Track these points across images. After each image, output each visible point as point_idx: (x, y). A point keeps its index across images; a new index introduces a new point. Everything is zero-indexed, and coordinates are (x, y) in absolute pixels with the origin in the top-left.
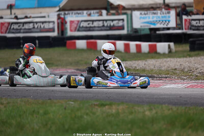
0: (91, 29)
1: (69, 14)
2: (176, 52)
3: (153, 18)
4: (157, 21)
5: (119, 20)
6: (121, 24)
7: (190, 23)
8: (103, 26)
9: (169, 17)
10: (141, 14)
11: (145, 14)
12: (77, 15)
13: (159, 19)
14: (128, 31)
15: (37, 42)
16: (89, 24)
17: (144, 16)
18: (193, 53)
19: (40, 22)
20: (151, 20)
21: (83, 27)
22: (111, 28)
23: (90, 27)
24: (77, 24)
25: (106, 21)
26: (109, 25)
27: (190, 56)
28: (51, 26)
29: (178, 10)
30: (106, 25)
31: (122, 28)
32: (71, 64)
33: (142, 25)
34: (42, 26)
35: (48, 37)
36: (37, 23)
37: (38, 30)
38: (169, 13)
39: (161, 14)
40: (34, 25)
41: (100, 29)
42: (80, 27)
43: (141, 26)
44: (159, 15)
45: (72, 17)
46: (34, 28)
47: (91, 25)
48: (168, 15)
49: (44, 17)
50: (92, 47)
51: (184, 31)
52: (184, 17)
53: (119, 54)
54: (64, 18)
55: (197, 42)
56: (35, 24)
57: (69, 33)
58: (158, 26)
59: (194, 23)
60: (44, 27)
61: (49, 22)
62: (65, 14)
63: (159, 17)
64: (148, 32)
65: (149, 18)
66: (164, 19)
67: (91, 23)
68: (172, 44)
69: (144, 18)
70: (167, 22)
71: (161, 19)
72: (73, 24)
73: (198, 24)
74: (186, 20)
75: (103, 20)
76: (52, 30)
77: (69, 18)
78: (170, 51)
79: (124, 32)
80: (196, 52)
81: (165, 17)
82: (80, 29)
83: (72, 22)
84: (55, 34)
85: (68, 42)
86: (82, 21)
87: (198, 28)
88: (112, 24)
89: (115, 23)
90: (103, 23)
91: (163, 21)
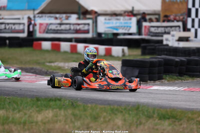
0: (59, 32)
3: (116, 23)
4: (119, 26)
5: (85, 24)
6: (86, 28)
7: (149, 30)
8: (70, 29)
9: (131, 23)
10: (105, 19)
11: (109, 20)
12: (50, 18)
13: (121, 25)
14: (93, 35)
15: (7, 42)
16: (57, 27)
17: (108, 21)
19: (11, 24)
20: (114, 25)
21: (51, 29)
22: (77, 31)
23: (58, 30)
24: (46, 27)
25: (74, 24)
26: (75, 28)
28: (21, 27)
29: (139, 17)
30: (72, 27)
31: (87, 32)
33: (106, 29)
34: (13, 27)
35: (18, 38)
36: (8, 24)
37: (9, 31)
38: (130, 19)
39: (123, 20)
40: (5, 26)
41: (66, 32)
42: (48, 30)
43: (105, 31)
44: (122, 21)
45: (45, 20)
46: (5, 28)
47: (59, 28)
48: (129, 21)
49: (19, 19)
50: (56, 48)
51: (143, 37)
52: (144, 24)
53: (79, 56)
55: (148, 47)
56: (7, 25)
57: (38, 35)
58: (120, 31)
59: (153, 30)
60: (15, 28)
61: (20, 24)
63: (121, 23)
64: (110, 36)
65: (113, 23)
66: (126, 25)
67: (59, 26)
68: (126, 48)
69: (108, 23)
71: (123, 25)
73: (157, 31)
74: (145, 27)
75: (70, 24)
76: (23, 31)
77: (38, 21)
78: (124, 55)
79: (89, 36)
81: (127, 23)
82: (49, 31)
83: (41, 24)
84: (25, 35)
85: (35, 43)
86: (51, 24)
87: (156, 34)
88: (78, 27)
89: (81, 27)
90: (70, 27)
91: (125, 27)
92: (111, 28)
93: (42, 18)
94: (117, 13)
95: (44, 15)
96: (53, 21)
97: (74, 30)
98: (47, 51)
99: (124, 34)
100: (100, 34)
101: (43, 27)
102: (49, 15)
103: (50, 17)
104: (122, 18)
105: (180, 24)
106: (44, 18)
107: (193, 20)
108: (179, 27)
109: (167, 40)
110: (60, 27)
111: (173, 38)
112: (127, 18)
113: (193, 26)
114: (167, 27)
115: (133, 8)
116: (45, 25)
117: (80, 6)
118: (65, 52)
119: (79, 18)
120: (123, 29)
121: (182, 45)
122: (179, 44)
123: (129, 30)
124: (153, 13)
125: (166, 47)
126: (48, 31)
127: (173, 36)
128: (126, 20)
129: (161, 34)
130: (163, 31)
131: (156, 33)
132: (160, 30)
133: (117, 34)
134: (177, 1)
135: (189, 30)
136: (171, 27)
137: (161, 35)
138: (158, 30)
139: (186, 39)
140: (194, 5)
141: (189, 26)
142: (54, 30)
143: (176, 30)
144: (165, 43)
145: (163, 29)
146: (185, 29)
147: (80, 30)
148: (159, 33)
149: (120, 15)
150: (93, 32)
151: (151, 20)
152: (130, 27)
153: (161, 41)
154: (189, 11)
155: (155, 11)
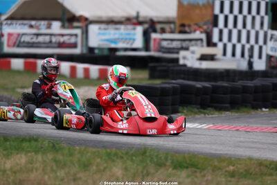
0: (35, 45)
3: (115, 34)
4: (118, 39)
5: (71, 35)
6: (73, 40)
7: (159, 44)
8: (51, 42)
9: (135, 34)
10: (100, 29)
11: (105, 29)
13: (121, 37)
14: (82, 51)
16: (32, 38)
17: (102, 31)
20: (112, 37)
21: (24, 42)
22: (61, 45)
23: (34, 43)
24: (17, 39)
26: (58, 41)
29: (146, 26)
30: (54, 40)
31: (74, 46)
33: (101, 43)
38: (134, 29)
39: (124, 29)
41: (46, 45)
42: (20, 42)
43: (99, 45)
44: (122, 31)
47: (35, 40)
48: (133, 32)
51: (152, 53)
52: (154, 36)
55: (159, 68)
57: (6, 49)
58: (120, 45)
59: (165, 44)
63: (122, 34)
64: (106, 53)
65: (110, 34)
66: (128, 37)
67: (35, 37)
69: (104, 34)
71: (124, 36)
72: (12, 38)
73: (171, 46)
74: (155, 40)
75: (51, 35)
77: (7, 30)
79: (77, 51)
81: (129, 34)
82: (21, 45)
83: (10, 35)
85: (2, 60)
86: (23, 34)
87: (170, 51)
88: (62, 39)
89: (65, 39)
90: (51, 39)
91: (126, 39)
92: (107, 40)
93: (11, 26)
94: (116, 20)
95: (14, 22)
96: (26, 30)
97: (55, 43)
98: (18, 72)
99: (126, 50)
100: (91, 50)
101: (13, 39)
102: (21, 22)
103: (22, 24)
104: (122, 27)
105: (203, 36)
106: (14, 25)
107: (221, 32)
108: (201, 40)
109: (184, 58)
110: (37, 38)
111: (192, 55)
112: (130, 27)
113: (221, 40)
114: (184, 40)
115: (138, 13)
116: (16, 36)
117: (64, 10)
119: (63, 27)
120: (124, 42)
121: (206, 65)
122: (201, 64)
123: (132, 44)
124: (166, 20)
125: (183, 68)
126: (19, 44)
127: (193, 52)
128: (127, 29)
129: (177, 51)
130: (179, 46)
131: (170, 49)
132: (175, 44)
133: (115, 50)
134: (198, 4)
135: (215, 45)
136: (190, 40)
137: (175, 51)
138: (172, 44)
139: (211, 58)
140: (222, 11)
141: (215, 38)
142: (28, 43)
143: (196, 45)
144: (181, 62)
145: (179, 43)
146: (210, 43)
147: (64, 43)
148: (174, 48)
149: (120, 23)
150: (82, 46)
151: (163, 31)
152: (134, 40)
153: (177, 60)
154: (216, 18)
155: (168, 18)
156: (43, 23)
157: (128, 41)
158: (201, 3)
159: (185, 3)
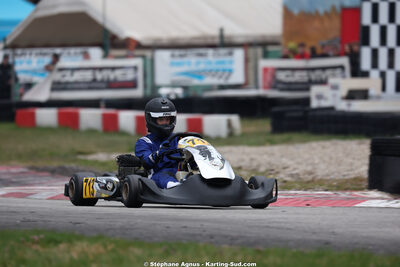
0: (69, 86)
1: (23, 54)
2: (244, 135)
3: (198, 63)
4: (204, 71)
5: (127, 68)
6: (130, 76)
7: (274, 76)
8: (94, 80)
9: (231, 62)
10: (173, 56)
11: (181, 56)
12: (41, 57)
13: (209, 67)
16: (64, 76)
17: (179, 60)
18: (277, 137)
20: (193, 68)
22: (111, 85)
23: (67, 83)
25: (101, 69)
26: (106, 78)
27: (272, 143)
30: (99, 76)
31: (133, 85)
32: (20, 157)
33: (176, 78)
38: (231, 54)
39: (214, 55)
41: (86, 86)
43: (173, 82)
44: (210, 58)
47: (69, 78)
48: (228, 59)
50: (69, 122)
51: (261, 92)
53: (124, 139)
54: (14, 63)
58: (209, 81)
59: (282, 76)
62: (15, 55)
63: (210, 63)
65: (189, 64)
66: (221, 67)
67: (69, 74)
68: (235, 119)
69: (179, 64)
70: (226, 74)
71: (214, 67)
73: (291, 79)
74: (265, 70)
75: (94, 69)
78: (231, 134)
79: (138, 93)
80: (285, 136)
81: (223, 63)
85: (20, 112)
87: (291, 87)
88: (112, 75)
89: (118, 74)
90: (94, 75)
91: (217, 71)
92: (187, 73)
95: (28, 51)
97: (102, 81)
98: (48, 130)
102: (38, 51)
103: (41, 54)
104: (210, 52)
105: (345, 61)
106: (28, 57)
107: (375, 53)
108: (342, 67)
109: (320, 97)
110: (72, 75)
111: (334, 92)
112: (223, 51)
113: (375, 65)
114: (313, 69)
118: (91, 132)
120: (213, 76)
121: (358, 106)
122: (349, 105)
123: (227, 78)
127: (335, 87)
128: (219, 55)
130: (306, 79)
131: (290, 83)
132: (298, 77)
134: (317, 13)
135: (366, 74)
136: (324, 69)
137: (304, 86)
138: (293, 76)
139: (364, 95)
140: (375, 19)
141: (366, 63)
143: (334, 76)
144: (315, 104)
145: (304, 74)
146: (357, 72)
147: (115, 81)
148: (296, 83)
150: (145, 86)
152: (230, 72)
153: (307, 101)
155: (264, 36)
156: (73, 50)
157: (220, 73)
158: (321, 10)
159: (296, 11)
